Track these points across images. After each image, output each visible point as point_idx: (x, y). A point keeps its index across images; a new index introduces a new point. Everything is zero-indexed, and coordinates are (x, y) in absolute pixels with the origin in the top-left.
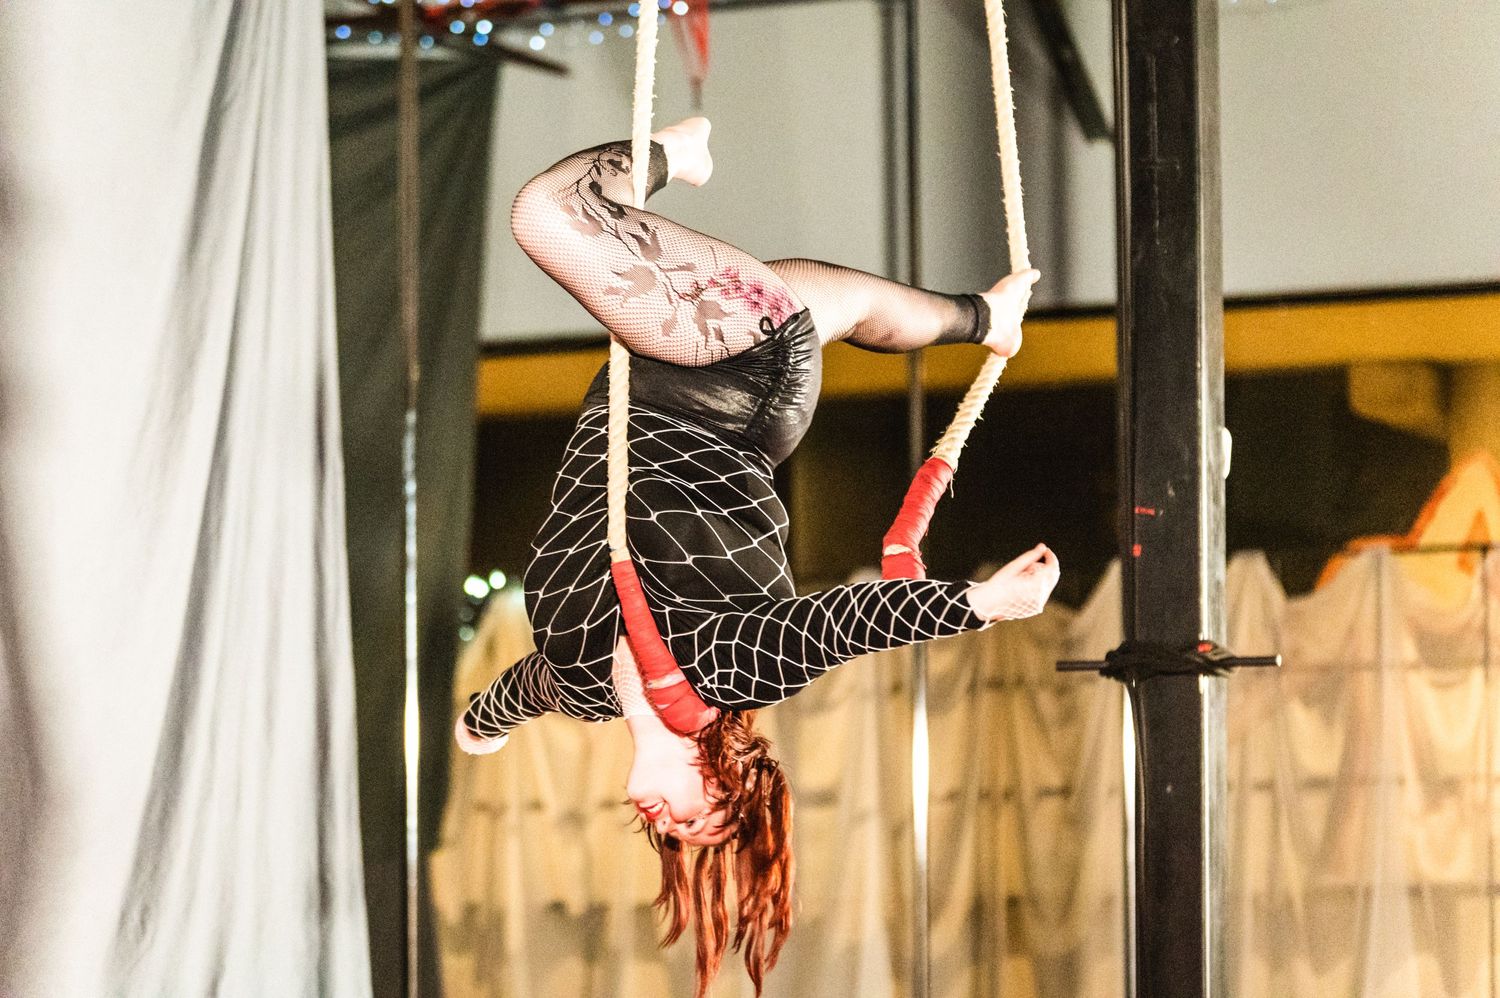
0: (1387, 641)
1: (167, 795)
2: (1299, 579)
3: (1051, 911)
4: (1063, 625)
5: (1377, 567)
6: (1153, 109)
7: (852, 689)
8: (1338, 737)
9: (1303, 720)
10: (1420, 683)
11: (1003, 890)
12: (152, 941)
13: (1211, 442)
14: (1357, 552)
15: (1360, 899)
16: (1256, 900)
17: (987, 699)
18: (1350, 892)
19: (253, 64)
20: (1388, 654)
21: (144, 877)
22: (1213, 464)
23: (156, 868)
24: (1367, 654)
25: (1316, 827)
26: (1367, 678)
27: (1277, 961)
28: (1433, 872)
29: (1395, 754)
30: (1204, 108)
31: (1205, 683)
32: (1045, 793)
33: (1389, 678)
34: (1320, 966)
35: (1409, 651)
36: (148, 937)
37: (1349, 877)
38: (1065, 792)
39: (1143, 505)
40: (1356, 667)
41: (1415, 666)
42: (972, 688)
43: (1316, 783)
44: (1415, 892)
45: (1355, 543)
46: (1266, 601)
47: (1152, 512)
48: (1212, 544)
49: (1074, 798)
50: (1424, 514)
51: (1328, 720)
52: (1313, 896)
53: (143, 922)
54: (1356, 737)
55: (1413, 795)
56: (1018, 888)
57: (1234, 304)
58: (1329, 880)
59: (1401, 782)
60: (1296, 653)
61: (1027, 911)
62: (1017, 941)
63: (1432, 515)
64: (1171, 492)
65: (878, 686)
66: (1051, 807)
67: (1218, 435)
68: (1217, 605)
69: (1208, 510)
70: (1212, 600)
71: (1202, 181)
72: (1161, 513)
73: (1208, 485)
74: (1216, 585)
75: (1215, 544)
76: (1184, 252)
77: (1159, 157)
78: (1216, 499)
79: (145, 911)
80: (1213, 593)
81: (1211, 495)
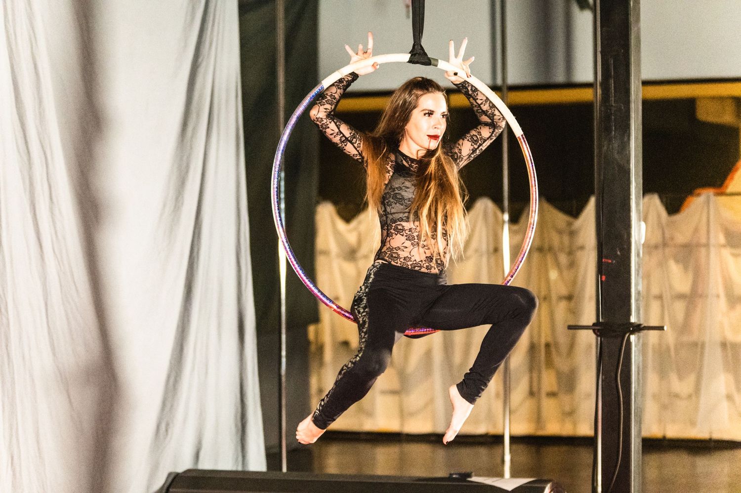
0: (712, 235)
1: (177, 373)
2: (673, 207)
3: (564, 349)
4: (570, 224)
5: (708, 202)
6: (612, 82)
7: (476, 251)
8: (690, 276)
9: (675, 268)
10: (726, 253)
11: (543, 341)
12: (171, 438)
13: (636, 229)
14: (699, 195)
15: (699, 346)
16: (653, 349)
17: (536, 256)
18: (695, 344)
19: (210, 47)
20: (712, 241)
21: (167, 409)
22: (637, 239)
23: (172, 406)
24: (703, 240)
25: (680, 316)
26: (703, 251)
27: (663, 373)
28: (731, 337)
29: (715, 285)
31: (633, 338)
32: (561, 298)
33: (713, 250)
34: (681, 378)
35: (722, 239)
36: (169, 436)
37: (694, 338)
38: (569, 298)
39: (605, 258)
40: (698, 245)
41: (724, 246)
43: (681, 296)
44: (724, 345)
45: (698, 191)
46: (659, 216)
47: (610, 261)
48: (636, 276)
49: (573, 301)
50: (729, 177)
51: (686, 268)
52: (679, 346)
53: (167, 430)
54: (698, 276)
55: (722, 303)
56: (550, 339)
57: (646, 83)
58: (685, 339)
59: (718, 296)
60: (672, 239)
61: (553, 349)
62: (549, 363)
63: (732, 179)
64: (619, 253)
65: (488, 250)
66: (563, 305)
67: (640, 226)
68: (638, 302)
69: (635, 260)
70: (637, 300)
71: (633, 115)
72: (614, 262)
73: (635, 250)
74: (639, 293)
75: (638, 274)
76: (625, 145)
77: (614, 103)
78: (638, 255)
79: (168, 425)
80: (637, 296)
81: (636, 255)
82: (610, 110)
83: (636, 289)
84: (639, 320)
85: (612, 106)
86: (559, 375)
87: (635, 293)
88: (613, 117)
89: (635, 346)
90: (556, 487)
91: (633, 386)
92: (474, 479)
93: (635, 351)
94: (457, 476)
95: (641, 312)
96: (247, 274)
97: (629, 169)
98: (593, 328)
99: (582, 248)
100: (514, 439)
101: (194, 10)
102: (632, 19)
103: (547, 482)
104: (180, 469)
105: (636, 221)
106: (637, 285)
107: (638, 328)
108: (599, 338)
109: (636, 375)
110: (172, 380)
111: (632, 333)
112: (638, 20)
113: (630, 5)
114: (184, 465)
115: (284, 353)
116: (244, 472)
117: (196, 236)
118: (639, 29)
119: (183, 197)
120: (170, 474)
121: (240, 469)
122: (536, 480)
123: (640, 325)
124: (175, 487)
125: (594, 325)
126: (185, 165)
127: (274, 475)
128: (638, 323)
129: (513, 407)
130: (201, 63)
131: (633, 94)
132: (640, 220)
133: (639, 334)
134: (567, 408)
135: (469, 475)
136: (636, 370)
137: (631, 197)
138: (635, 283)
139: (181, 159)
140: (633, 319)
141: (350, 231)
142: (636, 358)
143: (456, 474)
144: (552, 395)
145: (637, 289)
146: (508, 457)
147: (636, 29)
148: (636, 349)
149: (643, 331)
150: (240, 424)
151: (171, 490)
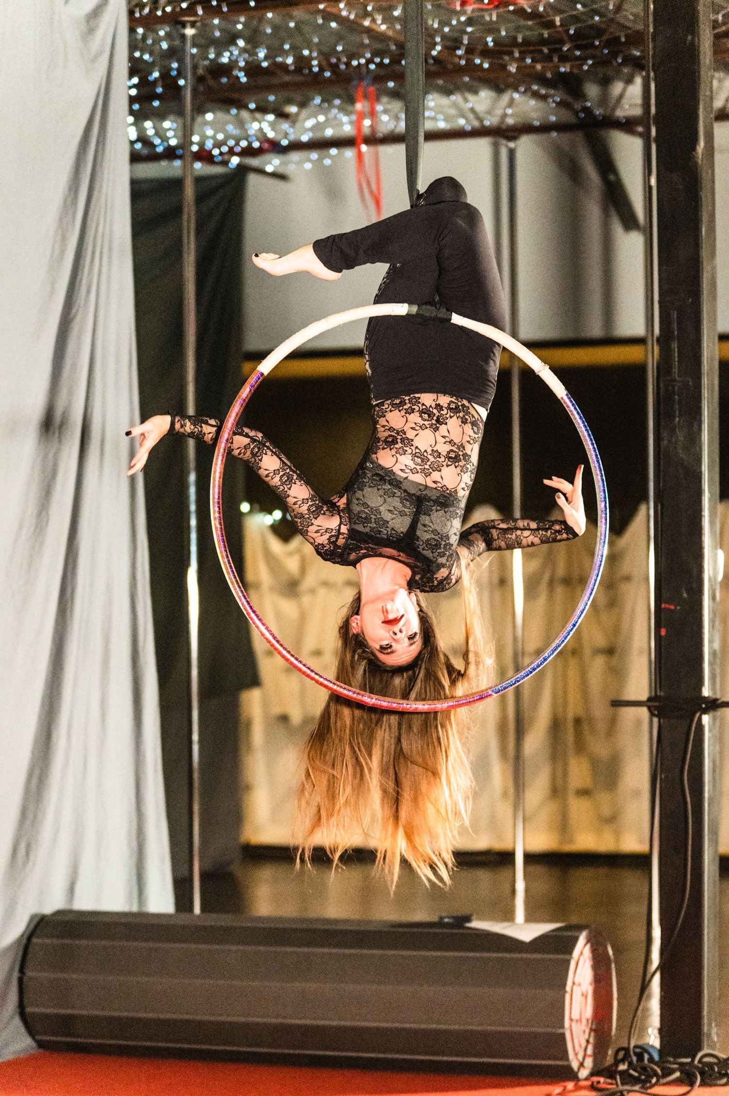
1: (41, 770)
3: (601, 727)
6: (675, 345)
11: (570, 715)
12: (34, 864)
13: (711, 562)
17: (560, 590)
19: (88, 292)
21: (28, 822)
22: (711, 575)
23: (35, 817)
30: (708, 346)
31: (706, 719)
32: (598, 651)
36: (31, 863)
38: (610, 651)
39: (666, 603)
42: (551, 583)
47: (672, 607)
48: (711, 627)
49: (615, 656)
53: (28, 854)
56: (581, 712)
61: (586, 727)
62: (580, 747)
64: (685, 595)
65: (491, 583)
66: (600, 662)
67: (715, 555)
68: (714, 666)
69: (709, 607)
70: (711, 664)
71: (705, 393)
72: (679, 608)
73: (709, 591)
74: (713, 654)
75: (713, 627)
76: (694, 439)
77: (678, 377)
78: (713, 598)
79: (28, 846)
80: (712, 659)
81: (711, 597)
82: (673, 387)
83: (710, 648)
84: (715, 693)
85: (675, 380)
86: (595, 764)
87: (709, 654)
88: (677, 397)
89: (710, 731)
90: (595, 937)
91: (706, 788)
92: (476, 924)
93: (709, 738)
94: (451, 921)
95: (718, 680)
96: (145, 623)
97: (701, 473)
98: (650, 704)
99: (628, 578)
100: (530, 858)
101: (64, 239)
102: (704, 253)
103: (580, 928)
104: (48, 909)
105: (710, 548)
106: (711, 641)
107: (713, 705)
108: (656, 720)
109: (711, 774)
110: (34, 781)
111: (705, 711)
112: (713, 254)
113: (701, 232)
114: (52, 904)
115: (195, 737)
116: (141, 915)
117: (70, 568)
118: (714, 268)
119: (47, 513)
120: (32, 917)
121: (135, 909)
122: (565, 927)
123: (716, 700)
124: (38, 937)
125: (650, 699)
126: (51, 464)
127: (184, 918)
128: (714, 697)
129: (528, 813)
130: (75, 316)
131: (705, 363)
132: (716, 548)
133: (715, 713)
134: (606, 811)
135: (468, 919)
136: (711, 764)
137: (703, 514)
138: (709, 639)
139: (45, 456)
140: (706, 692)
141: (290, 554)
142: (711, 747)
143: (448, 917)
144: (584, 793)
145: (712, 648)
146: (520, 885)
147: (709, 268)
148: (711, 735)
149: (721, 709)
150: (135, 844)
151: (35, 940)
